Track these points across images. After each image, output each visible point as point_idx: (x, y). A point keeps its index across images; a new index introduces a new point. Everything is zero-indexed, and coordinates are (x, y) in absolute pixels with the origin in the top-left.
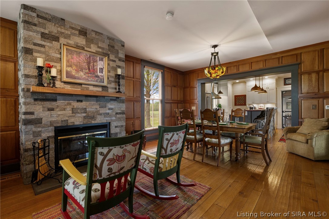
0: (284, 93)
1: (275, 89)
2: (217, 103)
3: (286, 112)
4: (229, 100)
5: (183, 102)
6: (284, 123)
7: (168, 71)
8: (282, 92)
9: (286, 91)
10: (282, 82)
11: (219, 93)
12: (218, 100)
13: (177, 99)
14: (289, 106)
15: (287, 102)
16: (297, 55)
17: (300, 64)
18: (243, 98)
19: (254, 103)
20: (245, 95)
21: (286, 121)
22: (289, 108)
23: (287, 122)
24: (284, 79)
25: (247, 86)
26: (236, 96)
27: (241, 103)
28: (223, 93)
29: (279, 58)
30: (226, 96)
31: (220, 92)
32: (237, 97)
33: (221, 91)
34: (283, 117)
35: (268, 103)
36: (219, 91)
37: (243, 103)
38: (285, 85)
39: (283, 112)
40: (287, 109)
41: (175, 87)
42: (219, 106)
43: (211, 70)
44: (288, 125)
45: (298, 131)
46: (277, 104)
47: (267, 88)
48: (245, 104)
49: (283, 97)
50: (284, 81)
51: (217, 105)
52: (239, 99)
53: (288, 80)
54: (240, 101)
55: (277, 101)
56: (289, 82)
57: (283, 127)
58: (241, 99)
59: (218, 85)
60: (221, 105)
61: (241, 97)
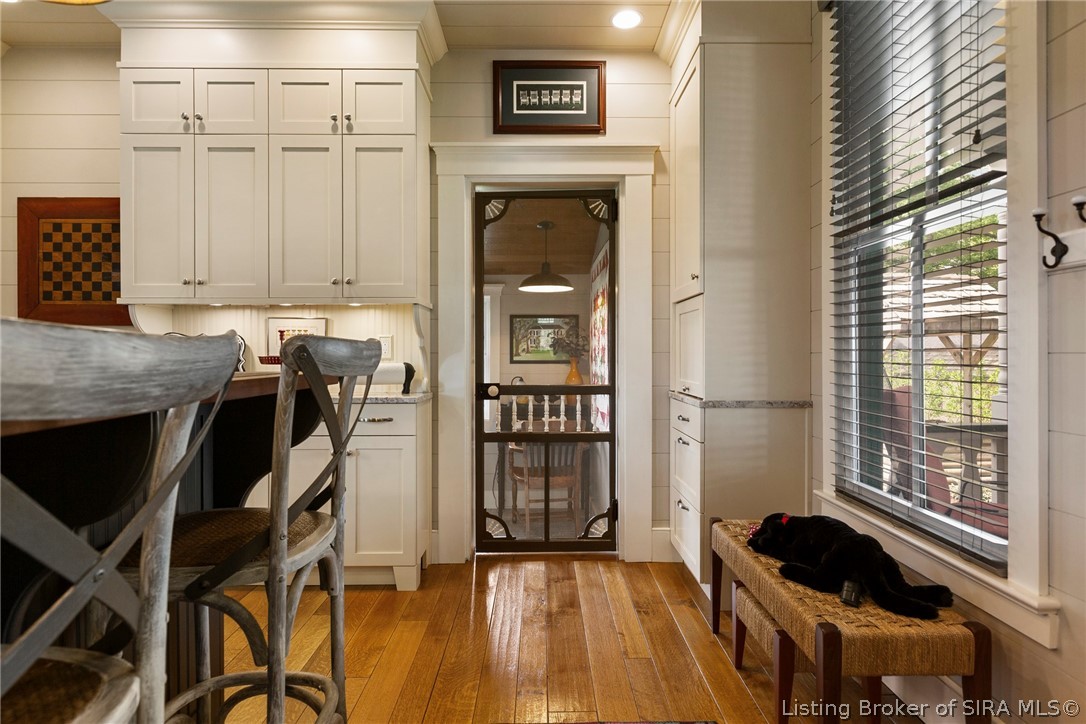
0: (492, 209)
3: (504, 390)
8: (480, 201)
9: (508, 197)
10: (478, 99)
18: (115, 238)
19: (195, 290)
21: (507, 457)
22: (524, 357)
23: (512, 463)
24: (495, 64)
25: (126, 77)
26: (31, 211)
32: (45, 226)
34: (481, 438)
37: (94, 297)
38: (498, 129)
39: (482, 392)
40: (512, 362)
44: (515, 482)
46: (434, 311)
47: (342, 123)
50: (490, 88)
52: (68, 247)
53: (529, 88)
54: (77, 267)
55: (434, 285)
56: (545, 100)
57: (484, 540)
58: (87, 247)
61: (96, 228)
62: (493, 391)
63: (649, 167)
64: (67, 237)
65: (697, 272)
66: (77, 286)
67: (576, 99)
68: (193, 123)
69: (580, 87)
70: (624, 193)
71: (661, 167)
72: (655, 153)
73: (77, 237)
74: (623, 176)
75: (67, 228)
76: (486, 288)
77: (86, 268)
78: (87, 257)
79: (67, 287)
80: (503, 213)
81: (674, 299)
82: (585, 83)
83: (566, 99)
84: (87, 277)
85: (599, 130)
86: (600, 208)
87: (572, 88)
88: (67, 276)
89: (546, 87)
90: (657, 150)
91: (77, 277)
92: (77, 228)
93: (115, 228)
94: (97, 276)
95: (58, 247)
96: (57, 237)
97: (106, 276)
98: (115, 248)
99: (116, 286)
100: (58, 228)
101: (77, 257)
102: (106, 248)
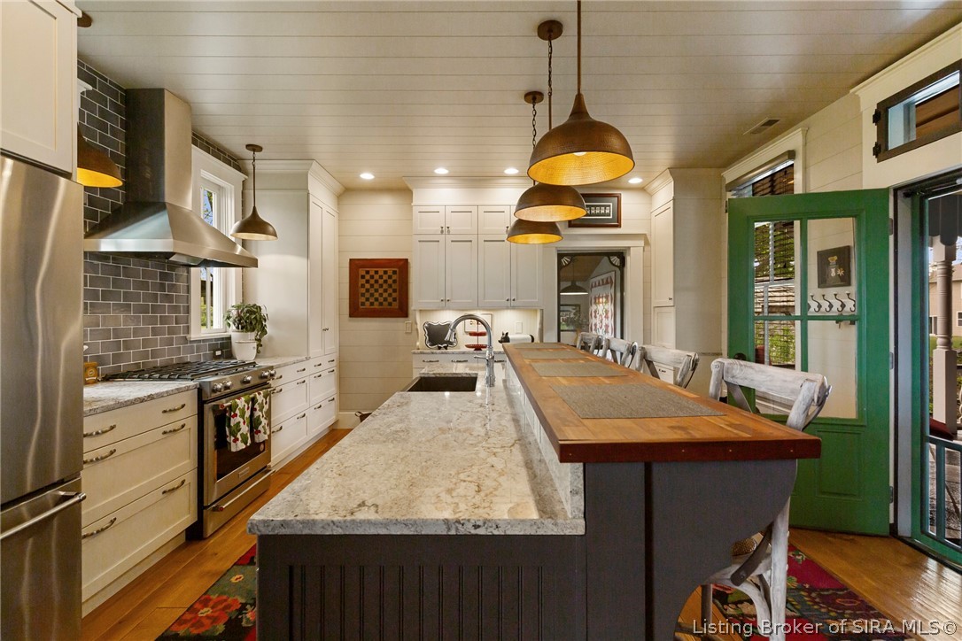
0: (565, 260)
2: (233, 301)
8: (561, 257)
11: (241, 229)
12: (243, 276)
18: (394, 277)
19: (445, 304)
20: (406, 262)
25: (416, 210)
26: (356, 265)
27: (376, 303)
28: (274, 234)
30: (299, 254)
31: (253, 224)
32: (362, 272)
33: (263, 215)
35: (513, 308)
36: (249, 213)
37: (395, 305)
38: (571, 225)
42: (250, 319)
48: (403, 311)
51: (234, 313)
52: (372, 281)
53: (589, 207)
54: (376, 291)
56: (593, 212)
58: (381, 281)
59: (242, 176)
60: (264, 312)
61: (385, 272)
63: (642, 243)
64: (372, 277)
65: (672, 297)
66: (377, 299)
67: (607, 211)
68: (444, 231)
69: (609, 206)
70: (629, 255)
71: (647, 243)
72: (644, 237)
73: (377, 277)
74: (629, 248)
75: (372, 273)
77: (381, 291)
78: (381, 286)
79: (372, 300)
80: (570, 263)
81: (653, 305)
82: (611, 204)
83: (603, 211)
84: (381, 295)
85: (619, 226)
86: (616, 260)
87: (605, 206)
88: (372, 295)
89: (593, 206)
90: (645, 235)
91: (376, 295)
92: (376, 272)
93: (394, 272)
94: (385, 295)
95: (367, 282)
96: (368, 277)
97: (390, 295)
98: (394, 281)
99: (395, 300)
100: (368, 272)
101: (376, 286)
102: (390, 281)
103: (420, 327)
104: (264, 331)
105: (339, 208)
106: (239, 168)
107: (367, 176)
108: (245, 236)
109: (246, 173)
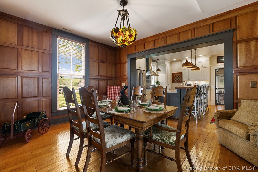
0: (217, 70)
1: (209, 67)
2: (156, 80)
3: (219, 89)
4: (166, 78)
5: (114, 78)
6: (217, 100)
7: (95, 45)
8: (216, 70)
9: (219, 69)
10: (216, 60)
11: (157, 71)
12: (157, 77)
13: (106, 75)
14: (222, 84)
15: (220, 80)
16: (231, 19)
17: (235, 30)
19: (189, 80)
20: (182, 73)
21: (219, 97)
22: (222, 85)
23: (220, 98)
24: (218, 57)
27: (178, 80)
28: (161, 71)
29: (209, 25)
30: (164, 73)
32: (174, 75)
34: (216, 93)
35: (203, 80)
36: (158, 69)
38: (218, 63)
39: (216, 89)
40: (220, 86)
41: (103, 62)
42: (158, 83)
43: (114, 33)
44: (221, 101)
45: (233, 118)
46: (210, 81)
47: (202, 66)
48: (181, 81)
49: (217, 75)
50: (217, 59)
51: (156, 82)
52: (176, 77)
53: (222, 59)
54: (177, 78)
55: (210, 78)
57: (216, 103)
59: (157, 63)
60: (159, 82)
61: (178, 75)
62: (217, 89)
73: (177, 76)
76: (217, 76)
77: (178, 78)
78: (178, 77)
80: (218, 71)
92: (177, 75)
93: (180, 75)
94: (178, 79)
95: (175, 77)
96: (175, 76)
97: (179, 79)
98: (180, 76)
99: (180, 79)
100: (175, 75)
101: (177, 77)
102: (179, 76)
103: (184, 84)
104: (159, 85)
105: (171, 65)
106: (156, 62)
107: (174, 60)
108: (157, 72)
109: (157, 62)
